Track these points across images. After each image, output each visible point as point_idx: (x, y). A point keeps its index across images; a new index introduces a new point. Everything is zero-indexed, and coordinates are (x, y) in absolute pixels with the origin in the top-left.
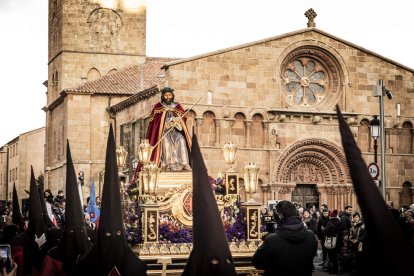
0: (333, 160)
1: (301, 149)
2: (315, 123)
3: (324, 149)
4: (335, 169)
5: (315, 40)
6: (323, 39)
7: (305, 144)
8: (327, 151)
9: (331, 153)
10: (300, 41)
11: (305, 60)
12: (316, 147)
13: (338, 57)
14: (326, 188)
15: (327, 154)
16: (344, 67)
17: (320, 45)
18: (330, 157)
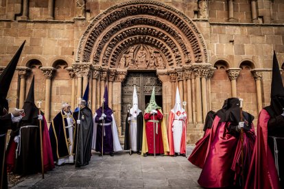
0: (174, 34)
1: (124, 20)
3: (159, 20)
4: (179, 47)
7: (129, 13)
8: (164, 22)
9: (169, 25)
12: (146, 17)
14: (168, 74)
15: (164, 27)
18: (170, 31)
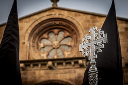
2: (50, 68)
5: (56, 14)
6: (62, 12)
10: (45, 16)
11: (56, 31)
13: (74, 22)
16: (79, 28)
17: (60, 17)
